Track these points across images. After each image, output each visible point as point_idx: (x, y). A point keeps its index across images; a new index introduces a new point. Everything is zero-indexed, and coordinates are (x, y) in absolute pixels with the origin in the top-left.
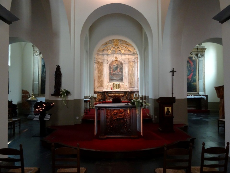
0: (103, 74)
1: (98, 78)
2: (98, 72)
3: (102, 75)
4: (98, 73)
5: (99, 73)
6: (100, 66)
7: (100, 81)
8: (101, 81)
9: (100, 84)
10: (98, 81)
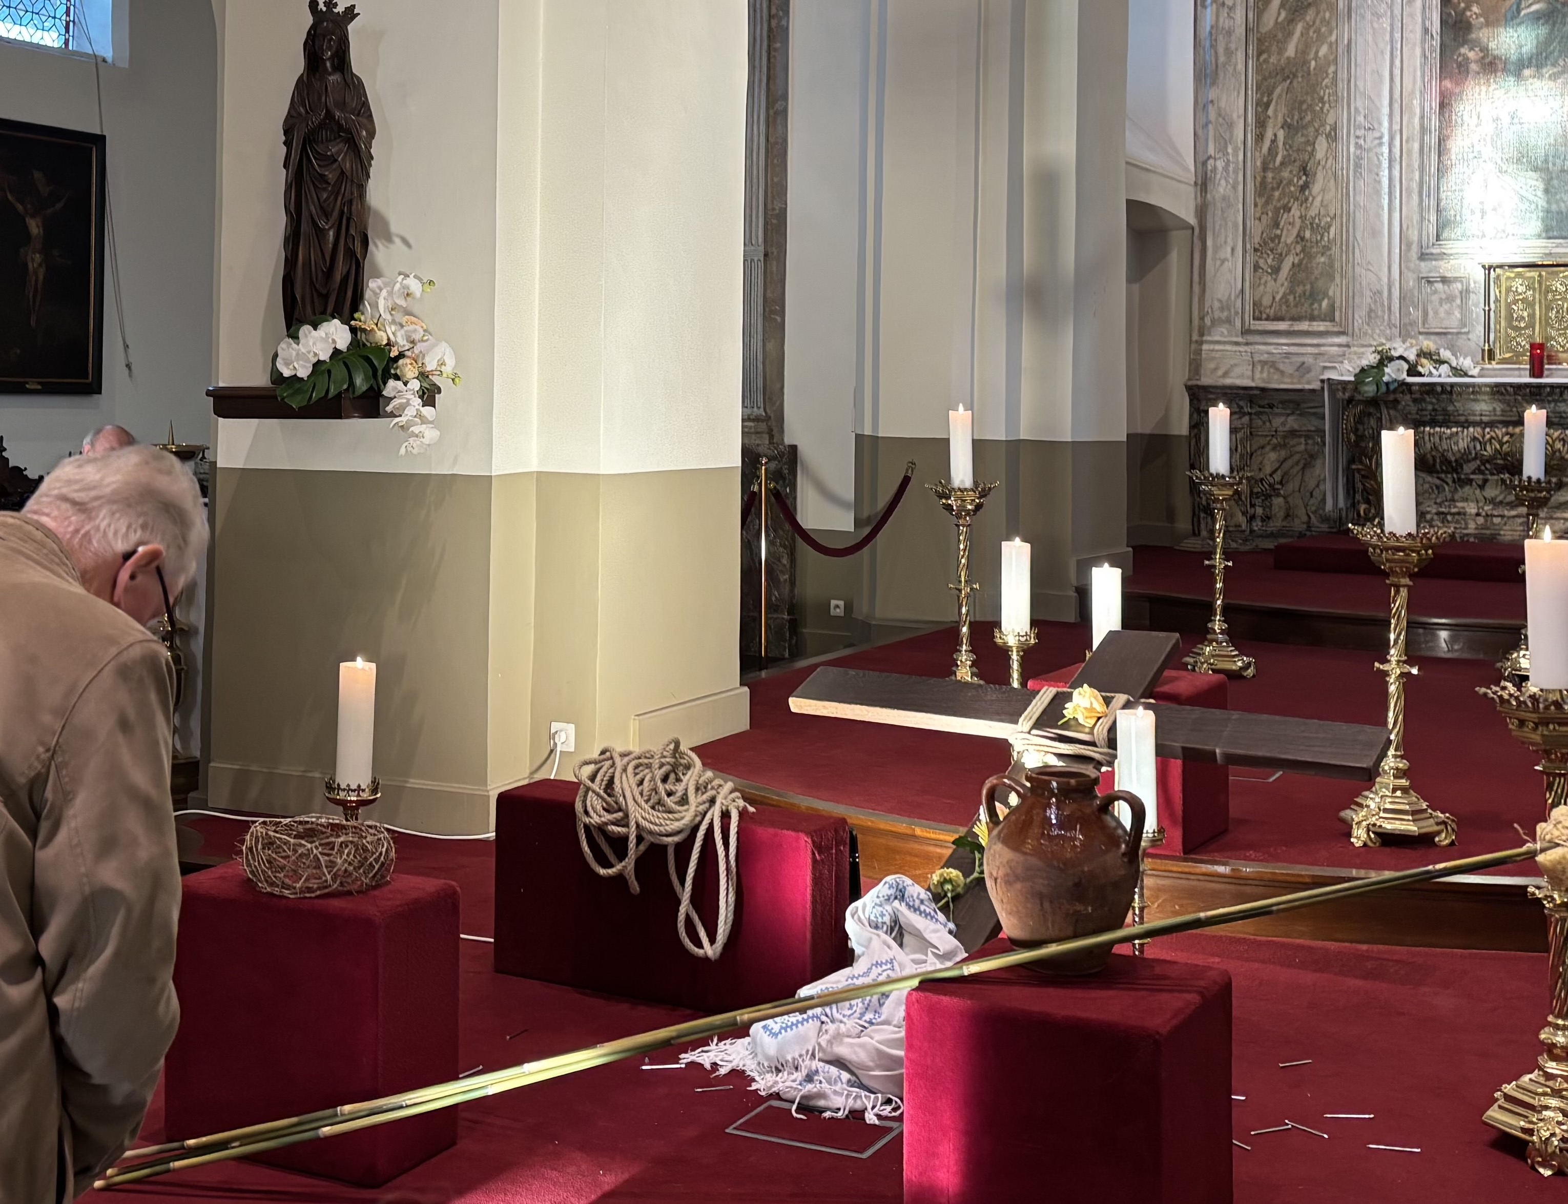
0: (1332, 137)
1: (1263, 189)
2: (1263, 106)
3: (1321, 146)
4: (1261, 124)
5: (1277, 112)
6: (1291, 21)
7: (1289, 237)
8: (1300, 238)
9: (1294, 281)
10: (1257, 230)
